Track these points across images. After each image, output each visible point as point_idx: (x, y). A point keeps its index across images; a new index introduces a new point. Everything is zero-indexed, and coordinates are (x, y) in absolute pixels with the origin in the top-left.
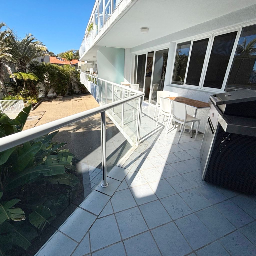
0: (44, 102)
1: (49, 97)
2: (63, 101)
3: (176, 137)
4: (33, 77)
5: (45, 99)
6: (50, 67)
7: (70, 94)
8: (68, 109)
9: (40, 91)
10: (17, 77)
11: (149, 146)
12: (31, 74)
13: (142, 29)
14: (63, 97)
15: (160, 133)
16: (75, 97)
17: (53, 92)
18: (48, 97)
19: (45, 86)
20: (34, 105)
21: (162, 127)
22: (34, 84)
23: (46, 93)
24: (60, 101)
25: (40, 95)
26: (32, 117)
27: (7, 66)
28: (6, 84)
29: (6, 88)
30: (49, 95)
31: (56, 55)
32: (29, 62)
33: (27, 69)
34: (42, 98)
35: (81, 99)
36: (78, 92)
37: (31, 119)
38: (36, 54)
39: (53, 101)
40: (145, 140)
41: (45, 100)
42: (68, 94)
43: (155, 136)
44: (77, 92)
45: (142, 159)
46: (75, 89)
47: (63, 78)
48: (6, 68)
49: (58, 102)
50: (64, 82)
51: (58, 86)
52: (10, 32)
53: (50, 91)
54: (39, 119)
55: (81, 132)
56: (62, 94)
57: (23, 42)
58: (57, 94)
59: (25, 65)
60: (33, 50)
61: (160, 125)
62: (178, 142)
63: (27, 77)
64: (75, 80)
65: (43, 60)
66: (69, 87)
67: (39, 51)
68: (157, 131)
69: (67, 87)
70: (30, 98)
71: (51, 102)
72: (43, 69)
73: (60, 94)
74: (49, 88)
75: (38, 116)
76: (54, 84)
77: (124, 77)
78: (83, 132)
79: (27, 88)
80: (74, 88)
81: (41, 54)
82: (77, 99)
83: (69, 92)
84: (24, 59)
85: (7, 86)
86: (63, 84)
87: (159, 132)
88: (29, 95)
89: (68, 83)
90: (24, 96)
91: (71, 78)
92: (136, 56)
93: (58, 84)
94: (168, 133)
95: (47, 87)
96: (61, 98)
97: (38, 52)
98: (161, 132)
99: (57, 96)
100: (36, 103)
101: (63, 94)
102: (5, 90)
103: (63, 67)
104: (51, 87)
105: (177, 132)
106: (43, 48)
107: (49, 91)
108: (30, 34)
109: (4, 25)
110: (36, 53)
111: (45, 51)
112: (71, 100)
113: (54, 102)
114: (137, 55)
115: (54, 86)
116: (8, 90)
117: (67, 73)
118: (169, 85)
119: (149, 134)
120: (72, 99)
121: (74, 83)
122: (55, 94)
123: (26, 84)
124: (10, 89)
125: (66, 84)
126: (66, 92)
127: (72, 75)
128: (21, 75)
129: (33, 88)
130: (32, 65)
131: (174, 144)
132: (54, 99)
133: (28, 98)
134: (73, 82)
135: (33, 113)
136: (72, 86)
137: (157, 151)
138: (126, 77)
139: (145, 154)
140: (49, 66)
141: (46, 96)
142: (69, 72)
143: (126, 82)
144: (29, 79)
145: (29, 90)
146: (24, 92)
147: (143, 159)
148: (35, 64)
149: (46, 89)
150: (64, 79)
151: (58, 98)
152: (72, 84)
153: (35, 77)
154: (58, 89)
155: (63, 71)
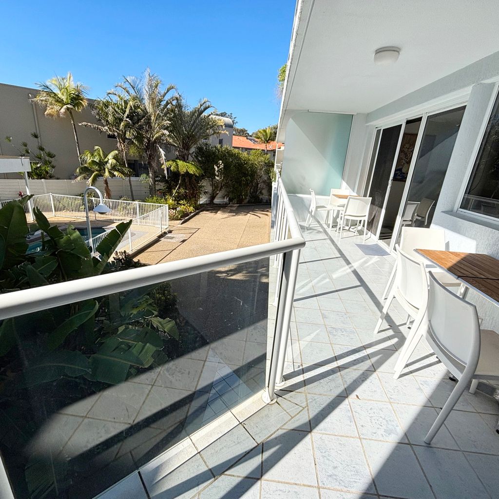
0: (205, 212)
1: (217, 204)
2: (234, 214)
3: (431, 405)
4: (194, 169)
5: (209, 206)
6: (227, 152)
7: (252, 203)
8: (235, 230)
9: (204, 193)
10: (170, 167)
11: (303, 418)
12: (192, 164)
13: (378, 52)
14: (238, 206)
15: (373, 369)
16: (257, 209)
17: (224, 196)
18: (214, 204)
19: (212, 185)
20: (187, 215)
21: (395, 340)
22: (196, 180)
23: (213, 197)
24: (230, 214)
25: (203, 200)
26: (175, 236)
27: (161, 150)
28: (157, 177)
29: (155, 183)
30: (217, 201)
31: (250, 134)
32: (195, 144)
33: (190, 156)
34: (204, 204)
35: (267, 215)
36: (267, 201)
37: (172, 238)
38: (208, 131)
39: (219, 212)
40: (305, 383)
41: (209, 208)
42: (249, 202)
43: (352, 374)
44: (264, 201)
45: (240, 479)
46: (263, 194)
47: (244, 173)
48: (160, 152)
49: (226, 215)
50: (244, 181)
51: (233, 187)
52: (177, 99)
53: (220, 194)
54: (184, 241)
55: (238, 280)
56: (238, 201)
57: (193, 113)
58: (230, 200)
59: (188, 149)
60: (205, 126)
61: (390, 333)
62: (425, 438)
63: (184, 169)
64: (266, 179)
65: (221, 142)
66: (252, 190)
67: (213, 127)
68: (368, 357)
69: (249, 190)
70: (185, 203)
71: (216, 213)
72: (215, 156)
73: (235, 201)
74: (219, 189)
75: (184, 235)
76: (228, 183)
77: (343, 178)
78: (242, 280)
79: (183, 185)
80: (261, 192)
81: (216, 131)
82: (259, 213)
83: (251, 198)
84: (189, 139)
85: (159, 181)
86: (243, 184)
87: (374, 360)
88: (185, 197)
89: (251, 182)
90: (178, 199)
91: (259, 174)
92: (379, 131)
93: (234, 183)
94: (401, 376)
95: (216, 187)
96: (234, 209)
97: (211, 128)
98: (380, 363)
99: (230, 204)
100: (191, 213)
101: (240, 202)
102: (153, 187)
103: (248, 154)
104: (222, 187)
105: (443, 379)
106: (220, 120)
107: (218, 194)
108: (205, 99)
109: (172, 88)
110: (207, 129)
111: (222, 126)
112: (249, 214)
113: (220, 215)
114: (381, 129)
115: (227, 185)
116: (158, 188)
117: (252, 164)
118: (450, 212)
119: (336, 358)
120: (252, 211)
121: (263, 184)
122: (226, 200)
123: (183, 180)
124: (161, 186)
125: (247, 185)
126: (246, 198)
127: (261, 169)
128: (177, 165)
129: (192, 187)
130: (200, 149)
131: (406, 443)
132: (222, 209)
133: (182, 202)
134: (261, 181)
135: (180, 228)
136: (257, 188)
137: (318, 454)
138: (346, 178)
139: (267, 454)
140: (225, 151)
141: (211, 202)
142: (257, 164)
143: (345, 189)
144: (187, 171)
145: (186, 189)
146: (178, 193)
147: (247, 477)
148: (205, 148)
149: (213, 190)
150: (245, 175)
151: (229, 208)
152: (259, 185)
153: (198, 168)
154: (233, 192)
155: (247, 162)
